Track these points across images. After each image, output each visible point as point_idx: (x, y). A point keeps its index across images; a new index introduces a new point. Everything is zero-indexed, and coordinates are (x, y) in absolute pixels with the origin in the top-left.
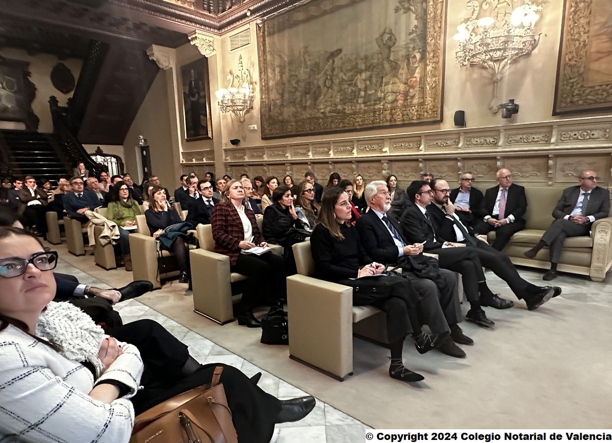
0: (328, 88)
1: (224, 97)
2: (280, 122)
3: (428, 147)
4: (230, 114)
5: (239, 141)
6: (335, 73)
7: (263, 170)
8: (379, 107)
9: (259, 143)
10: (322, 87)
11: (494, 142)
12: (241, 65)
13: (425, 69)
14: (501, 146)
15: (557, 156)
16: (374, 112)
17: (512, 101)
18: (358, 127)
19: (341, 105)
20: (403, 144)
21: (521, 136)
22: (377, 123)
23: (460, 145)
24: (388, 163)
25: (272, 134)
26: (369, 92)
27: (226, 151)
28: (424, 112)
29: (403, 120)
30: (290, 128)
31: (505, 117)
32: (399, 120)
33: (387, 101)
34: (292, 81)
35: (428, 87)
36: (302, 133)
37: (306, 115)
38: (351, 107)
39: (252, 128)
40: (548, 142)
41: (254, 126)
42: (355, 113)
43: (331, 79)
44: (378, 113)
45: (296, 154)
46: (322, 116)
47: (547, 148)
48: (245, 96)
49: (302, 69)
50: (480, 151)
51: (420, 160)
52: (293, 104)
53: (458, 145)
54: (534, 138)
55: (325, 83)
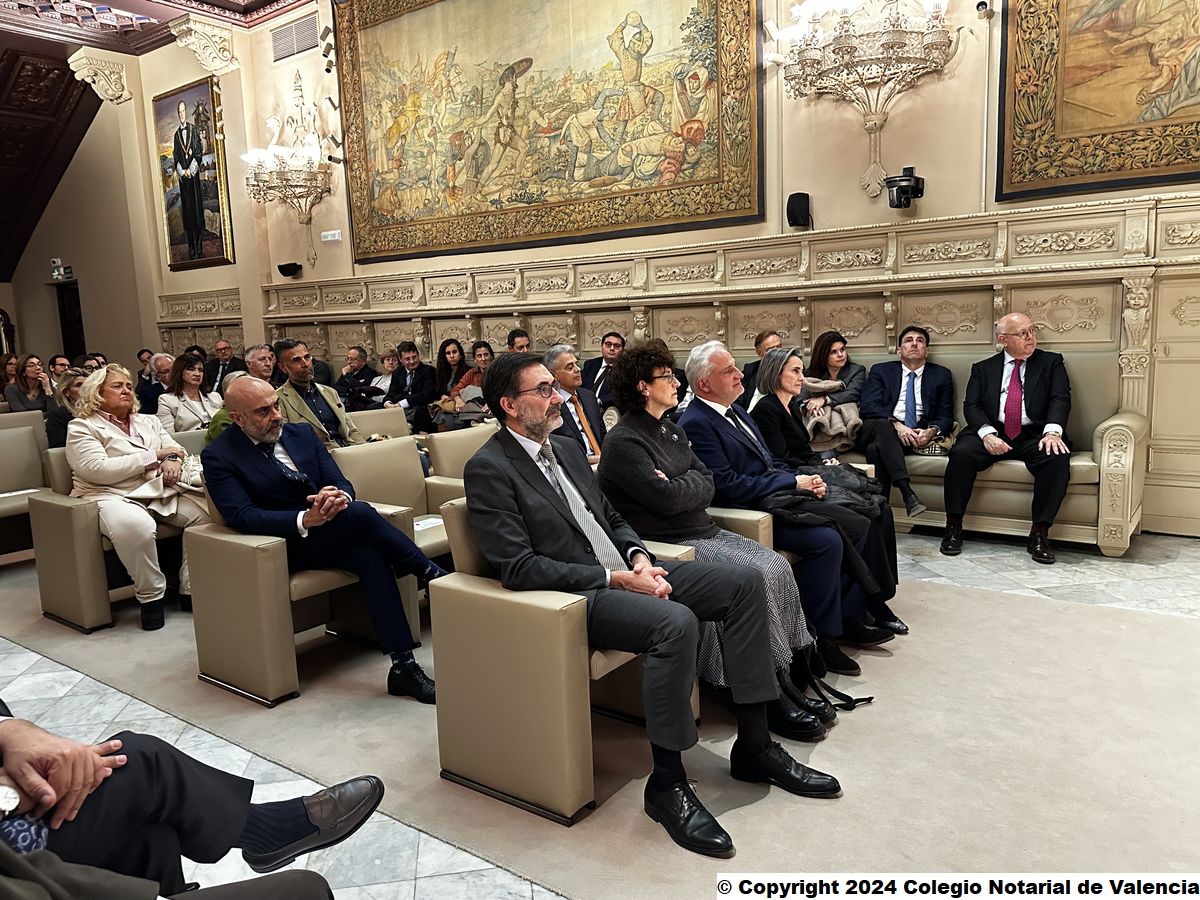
0: (505, 146)
1: (260, 166)
2: (397, 222)
3: (733, 274)
4: (276, 211)
5: (300, 267)
6: (519, 112)
9: (347, 271)
10: (491, 143)
11: (875, 259)
12: (299, 93)
13: (720, 102)
14: (890, 269)
15: (1010, 288)
16: (611, 198)
17: (909, 172)
18: (577, 234)
19: (535, 182)
20: (677, 271)
21: (932, 246)
22: (617, 223)
23: (803, 269)
24: (645, 313)
25: (380, 251)
27: (266, 291)
28: (721, 198)
29: (676, 216)
30: (421, 237)
31: (898, 206)
32: (666, 215)
34: (420, 131)
35: (727, 142)
36: (449, 247)
37: (457, 206)
38: (559, 188)
39: (329, 238)
40: (990, 257)
41: (333, 232)
42: (568, 202)
43: (511, 126)
44: (619, 201)
45: (437, 296)
46: (493, 208)
47: (990, 270)
48: (310, 163)
49: (443, 102)
50: (846, 280)
51: (717, 304)
52: (426, 183)
53: (797, 267)
54: (959, 249)
55: (497, 134)
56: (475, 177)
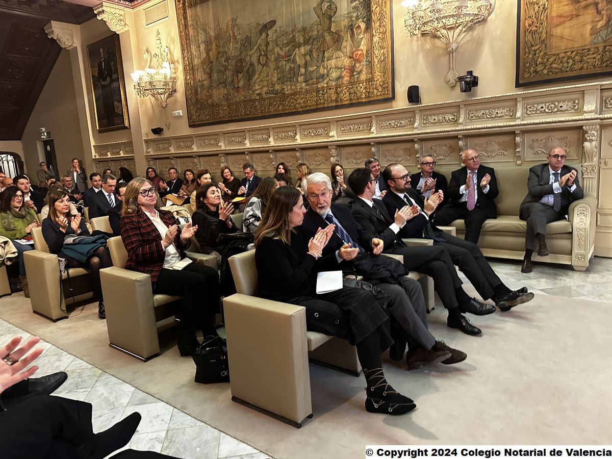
0: (263, 65)
1: (140, 79)
2: (209, 106)
3: (380, 128)
4: (149, 99)
5: (162, 129)
6: (270, 48)
7: (193, 162)
8: (322, 85)
9: (186, 131)
10: (256, 64)
11: (454, 119)
12: (159, 41)
13: (372, 40)
14: (461, 124)
15: (524, 132)
16: (317, 91)
17: (470, 73)
18: (300, 110)
19: (279, 84)
20: (352, 127)
21: (483, 112)
22: (321, 103)
23: (416, 125)
24: (336, 149)
25: (201, 121)
26: (311, 69)
27: (147, 142)
28: (373, 89)
29: (351, 99)
30: (222, 113)
31: (465, 91)
32: (345, 99)
33: (331, 78)
34: (220, 59)
35: (376, 61)
36: (236, 118)
37: (240, 97)
38: (291, 86)
39: (176, 114)
40: (513, 117)
41: (178, 111)
42: (295, 94)
43: (266, 55)
44: (321, 92)
45: (231, 143)
46: (258, 98)
47: (513, 123)
48: (165, 77)
49: (231, 44)
50: (439, 130)
51: (373, 144)
52: (224, 85)
53: (413, 124)
54: (497, 113)
55: (259, 60)
56: (249, 82)
